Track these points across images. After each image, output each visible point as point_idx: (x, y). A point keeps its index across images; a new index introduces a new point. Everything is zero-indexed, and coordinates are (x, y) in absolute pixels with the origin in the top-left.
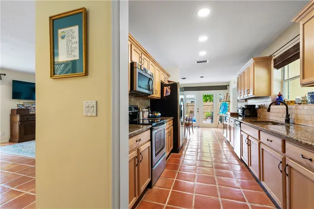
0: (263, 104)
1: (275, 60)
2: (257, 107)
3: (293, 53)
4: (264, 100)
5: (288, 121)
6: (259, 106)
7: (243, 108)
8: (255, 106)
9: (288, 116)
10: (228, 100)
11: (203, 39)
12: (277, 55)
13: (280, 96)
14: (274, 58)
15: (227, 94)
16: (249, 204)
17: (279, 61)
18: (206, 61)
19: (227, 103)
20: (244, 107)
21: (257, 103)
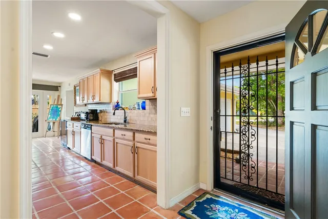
0: (104, 108)
1: (115, 75)
2: (98, 111)
3: (128, 74)
4: (105, 106)
5: (125, 121)
6: (100, 111)
7: (87, 113)
8: (97, 110)
9: (125, 118)
10: (59, 103)
11: (59, 35)
12: (116, 72)
13: (118, 103)
14: (114, 73)
15: (59, 96)
16: (112, 186)
17: (118, 77)
18: (47, 56)
19: (59, 106)
20: (88, 111)
21: (99, 108)
